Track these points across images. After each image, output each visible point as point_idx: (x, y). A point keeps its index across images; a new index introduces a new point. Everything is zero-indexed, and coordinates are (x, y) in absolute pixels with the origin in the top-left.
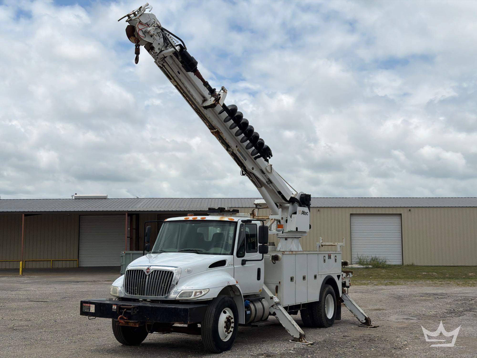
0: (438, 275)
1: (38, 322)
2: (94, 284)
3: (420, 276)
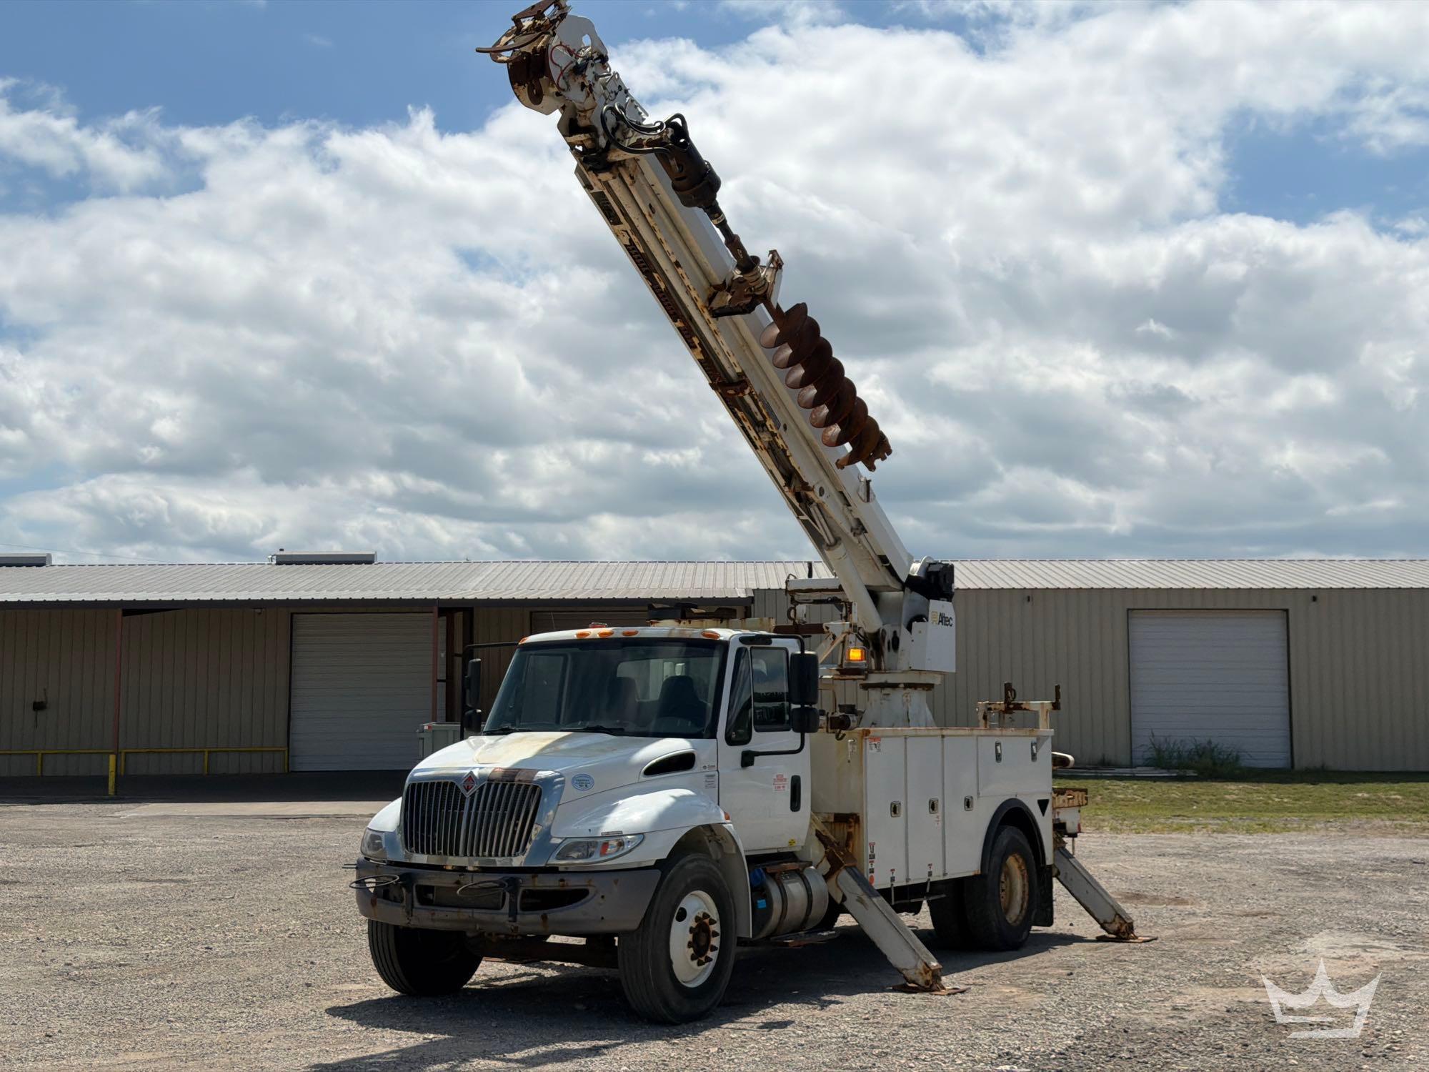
0: (1405, 801)
1: (153, 951)
2: (337, 824)
3: (1349, 803)
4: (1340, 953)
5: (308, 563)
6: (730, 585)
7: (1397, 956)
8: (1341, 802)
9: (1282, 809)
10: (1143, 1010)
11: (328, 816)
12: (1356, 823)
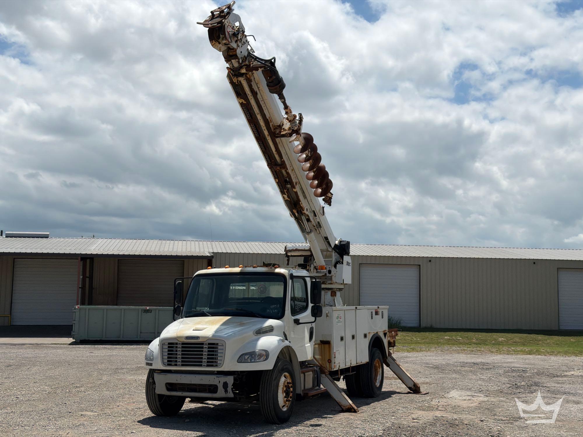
0: (463, 340)
2: (38, 347)
3: (442, 340)
4: (464, 398)
5: (15, 237)
6: (202, 250)
7: (486, 399)
8: (439, 340)
9: (417, 343)
10: (402, 420)
11: (33, 344)
12: (446, 348)
